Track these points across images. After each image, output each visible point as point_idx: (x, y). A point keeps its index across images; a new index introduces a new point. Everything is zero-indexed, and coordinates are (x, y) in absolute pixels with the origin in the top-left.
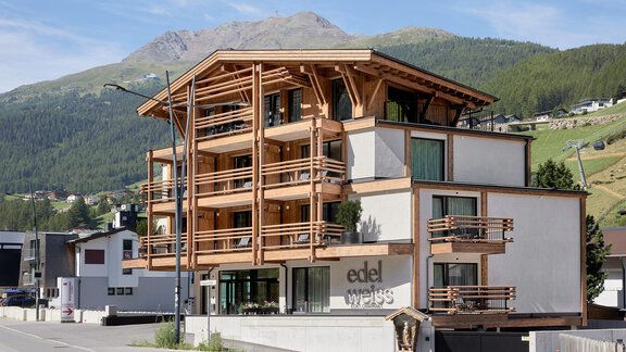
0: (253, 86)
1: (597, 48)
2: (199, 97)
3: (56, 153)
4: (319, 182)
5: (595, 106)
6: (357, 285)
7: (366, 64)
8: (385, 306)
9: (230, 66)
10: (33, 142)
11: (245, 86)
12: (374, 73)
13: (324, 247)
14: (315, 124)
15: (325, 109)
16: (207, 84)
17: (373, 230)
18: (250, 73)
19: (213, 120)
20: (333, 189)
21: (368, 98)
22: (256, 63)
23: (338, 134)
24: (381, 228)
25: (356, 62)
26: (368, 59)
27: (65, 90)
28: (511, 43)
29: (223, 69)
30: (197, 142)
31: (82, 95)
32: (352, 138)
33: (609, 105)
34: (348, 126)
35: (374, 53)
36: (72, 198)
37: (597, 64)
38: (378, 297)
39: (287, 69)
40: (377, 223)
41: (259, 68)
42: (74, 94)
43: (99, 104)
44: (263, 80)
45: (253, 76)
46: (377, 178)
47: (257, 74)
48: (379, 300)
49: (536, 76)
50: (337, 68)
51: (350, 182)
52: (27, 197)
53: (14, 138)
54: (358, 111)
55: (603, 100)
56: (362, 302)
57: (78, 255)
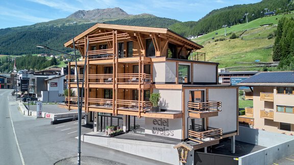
0: (113, 40)
1: (191, 22)
2: (90, 42)
3: (47, 43)
4: (143, 84)
5: (193, 37)
6: (157, 126)
7: (163, 34)
8: (170, 136)
9: (103, 30)
10: (40, 39)
11: (109, 39)
12: (166, 38)
13: (145, 113)
14: (141, 59)
15: (143, 52)
16: (93, 37)
17: (165, 105)
18: (111, 34)
19: (95, 52)
20: (147, 86)
21: (162, 49)
22: (115, 30)
23: (149, 62)
24: (169, 105)
25: (159, 34)
26: (166, 33)
27: (50, 25)
28: (170, 19)
29: (100, 31)
30: (89, 61)
31: (55, 27)
32: (155, 65)
33: (196, 38)
34: (154, 59)
35: (169, 31)
36: (52, 56)
37: (191, 26)
38: (166, 133)
39: (128, 34)
40: (166, 102)
41: (116, 32)
42: (53, 26)
43: (60, 29)
44: (118, 38)
45: (113, 35)
46: (166, 83)
47: (115, 35)
48: (167, 134)
49: (177, 29)
50: (151, 35)
51: (154, 83)
52: (39, 55)
53: (35, 38)
54: (158, 53)
55: (194, 36)
56: (160, 133)
57: (48, 84)
